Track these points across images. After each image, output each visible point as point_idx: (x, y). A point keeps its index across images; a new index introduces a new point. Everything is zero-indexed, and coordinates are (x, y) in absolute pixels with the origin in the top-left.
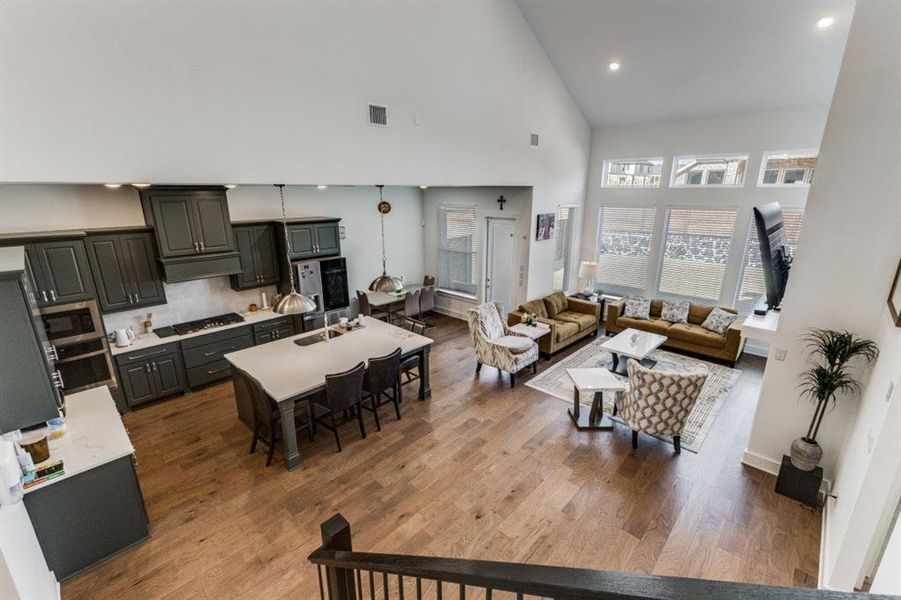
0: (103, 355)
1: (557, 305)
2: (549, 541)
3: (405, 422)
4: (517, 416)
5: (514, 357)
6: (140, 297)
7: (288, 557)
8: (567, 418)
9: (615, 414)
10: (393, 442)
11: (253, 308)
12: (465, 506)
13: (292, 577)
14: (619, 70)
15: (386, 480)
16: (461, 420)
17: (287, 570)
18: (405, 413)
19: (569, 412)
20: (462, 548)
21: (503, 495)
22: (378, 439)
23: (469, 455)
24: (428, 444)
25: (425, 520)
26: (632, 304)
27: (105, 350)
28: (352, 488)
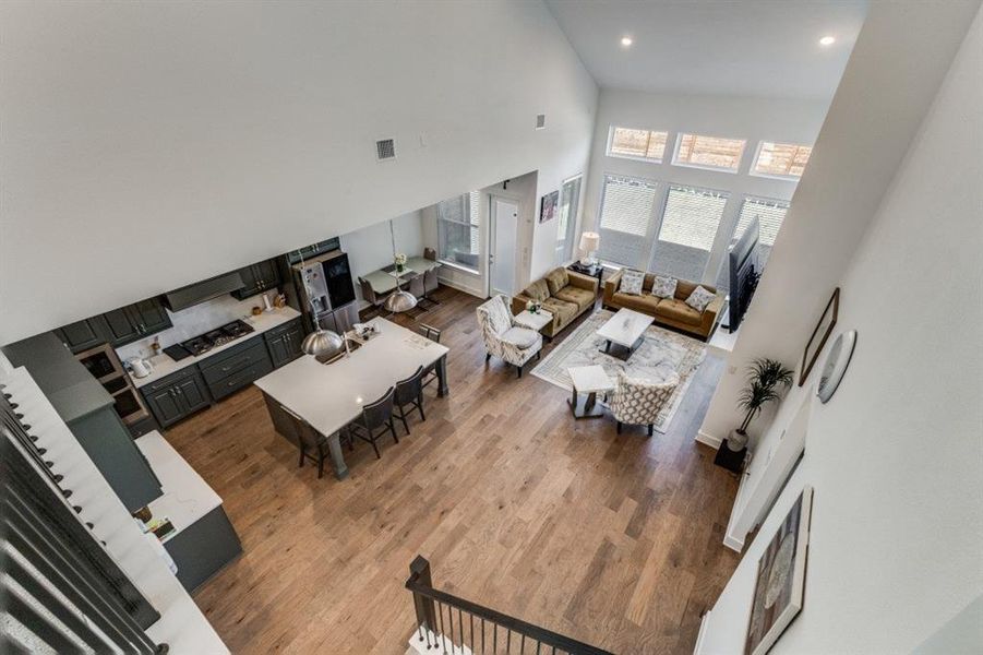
0: (129, 391)
1: (559, 281)
2: (553, 521)
3: (430, 424)
4: (525, 408)
5: (521, 353)
6: (146, 326)
7: (362, 555)
8: (566, 408)
9: (605, 401)
10: (422, 445)
11: (256, 311)
12: (490, 500)
13: (370, 570)
14: (631, 46)
15: (424, 483)
16: (477, 417)
17: (364, 565)
18: (428, 414)
19: (568, 401)
20: (491, 534)
21: (518, 487)
22: (409, 442)
23: (488, 452)
24: (454, 444)
25: (461, 514)
26: (627, 279)
27: (129, 386)
28: (397, 492)
